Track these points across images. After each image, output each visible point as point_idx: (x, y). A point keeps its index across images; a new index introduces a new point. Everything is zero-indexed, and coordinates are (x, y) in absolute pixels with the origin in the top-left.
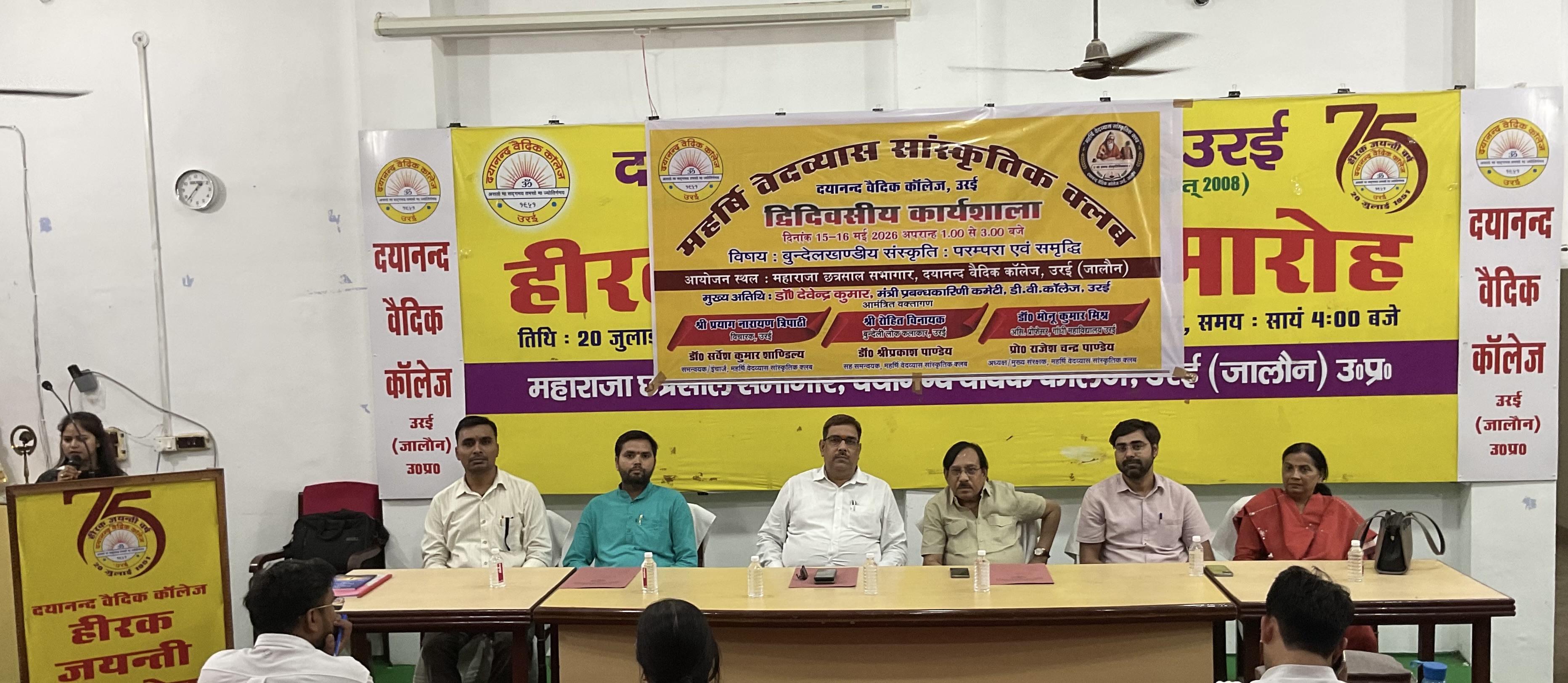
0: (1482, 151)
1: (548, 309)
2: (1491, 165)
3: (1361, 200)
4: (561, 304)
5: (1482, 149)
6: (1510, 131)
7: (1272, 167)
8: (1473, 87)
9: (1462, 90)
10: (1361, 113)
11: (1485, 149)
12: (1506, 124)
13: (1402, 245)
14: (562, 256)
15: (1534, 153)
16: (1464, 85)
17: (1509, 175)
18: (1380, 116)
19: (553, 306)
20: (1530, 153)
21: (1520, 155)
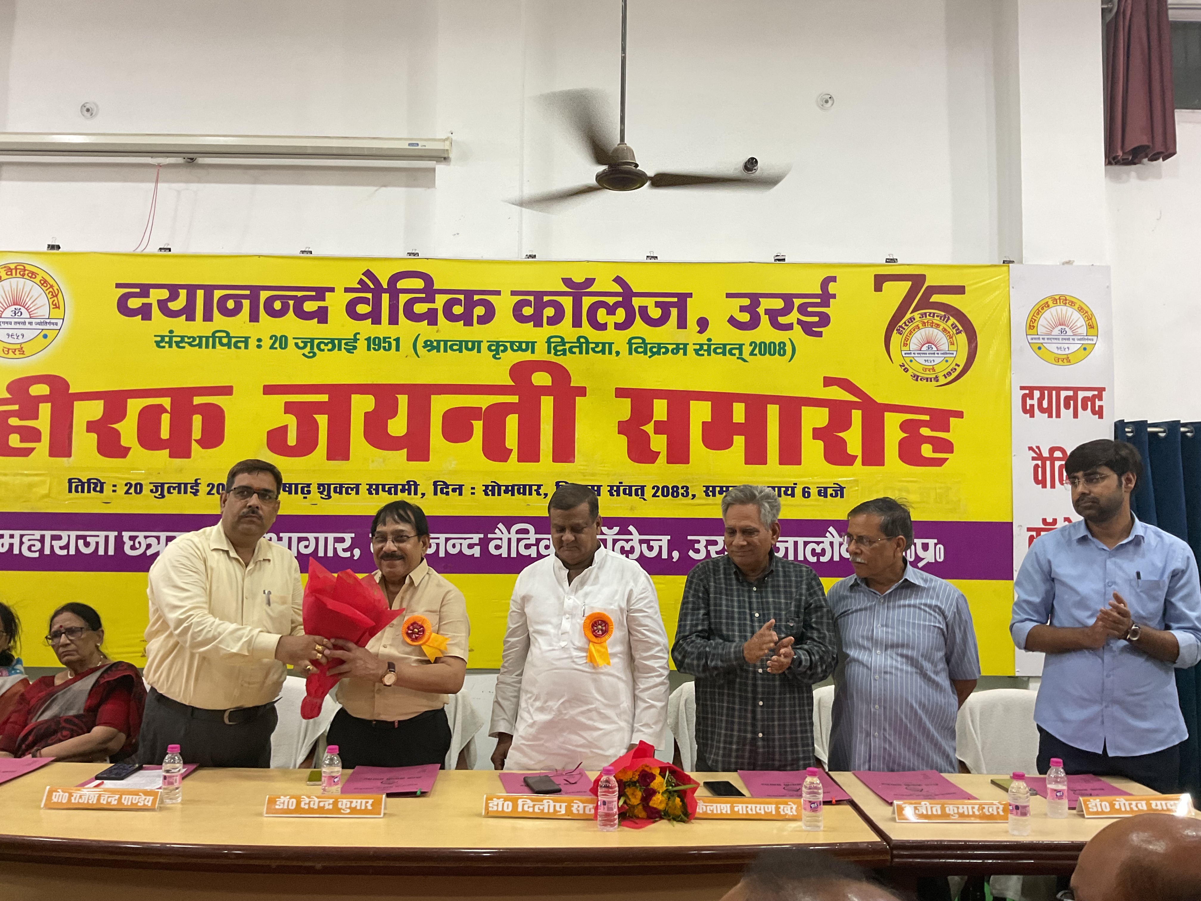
0: (1031, 327)
1: (26, 453)
2: (1041, 341)
3: (911, 371)
4: (43, 446)
5: (1031, 325)
6: (1059, 308)
7: (820, 334)
8: (1021, 262)
9: (1010, 265)
10: (910, 283)
11: (1035, 325)
12: (1055, 301)
13: (953, 421)
14: (48, 393)
15: (1083, 330)
16: (1012, 260)
17: (1059, 352)
18: (928, 287)
19: (33, 449)
20: (1080, 331)
21: (1069, 332)
